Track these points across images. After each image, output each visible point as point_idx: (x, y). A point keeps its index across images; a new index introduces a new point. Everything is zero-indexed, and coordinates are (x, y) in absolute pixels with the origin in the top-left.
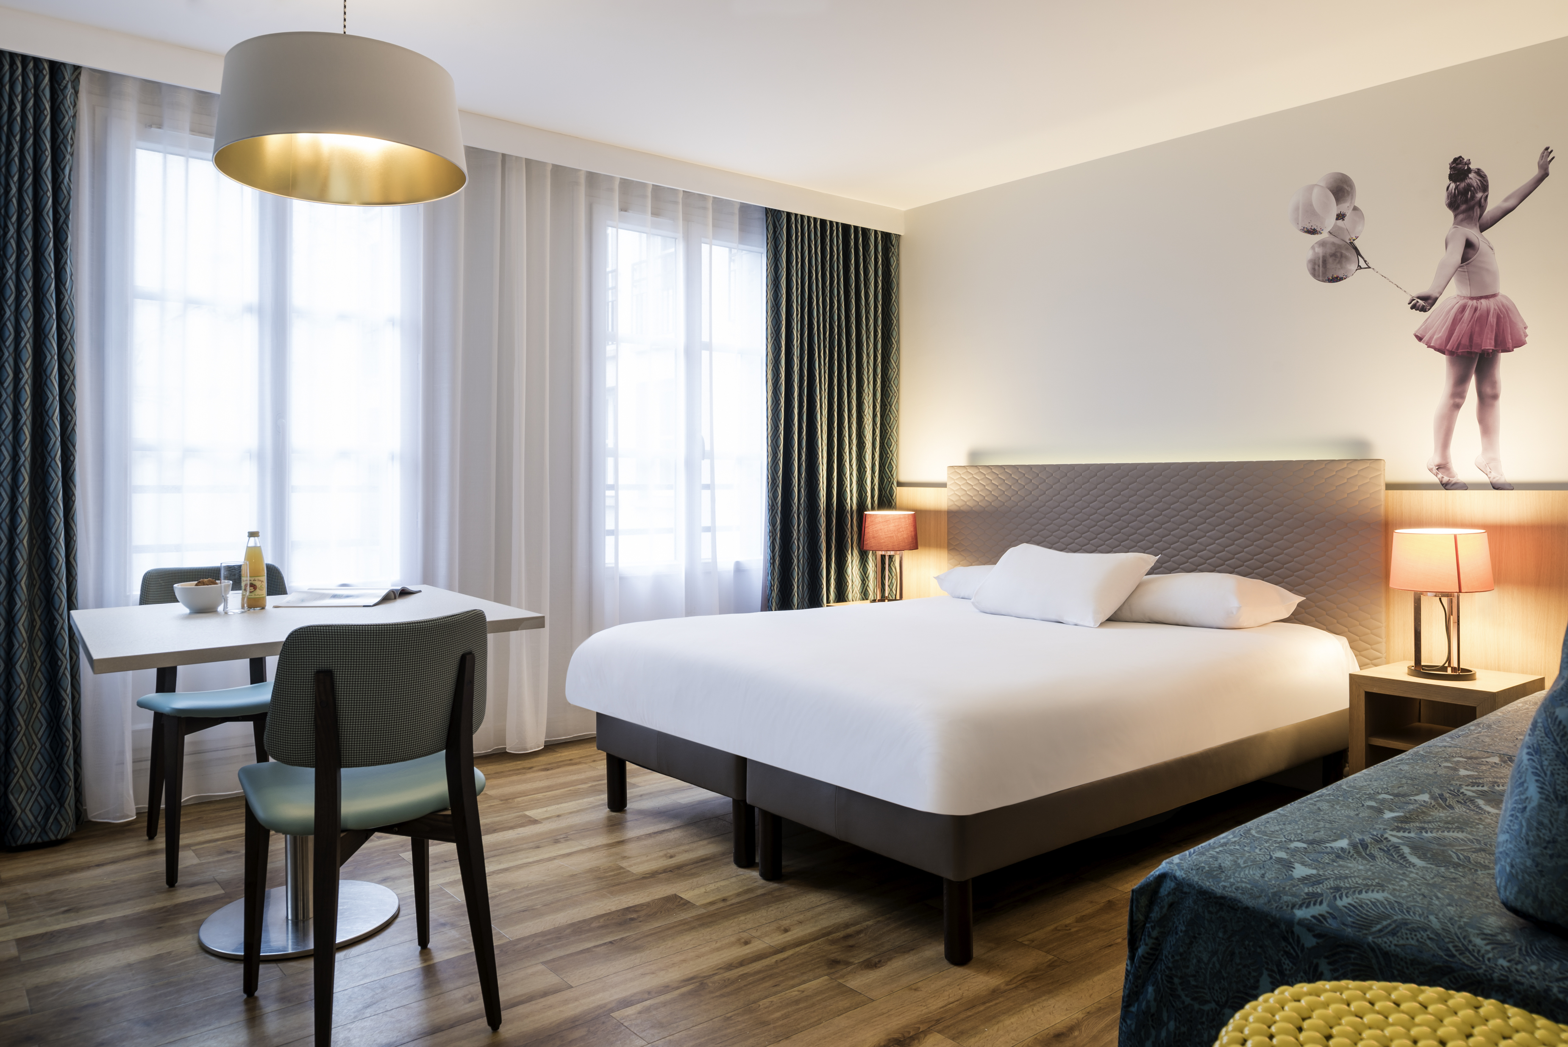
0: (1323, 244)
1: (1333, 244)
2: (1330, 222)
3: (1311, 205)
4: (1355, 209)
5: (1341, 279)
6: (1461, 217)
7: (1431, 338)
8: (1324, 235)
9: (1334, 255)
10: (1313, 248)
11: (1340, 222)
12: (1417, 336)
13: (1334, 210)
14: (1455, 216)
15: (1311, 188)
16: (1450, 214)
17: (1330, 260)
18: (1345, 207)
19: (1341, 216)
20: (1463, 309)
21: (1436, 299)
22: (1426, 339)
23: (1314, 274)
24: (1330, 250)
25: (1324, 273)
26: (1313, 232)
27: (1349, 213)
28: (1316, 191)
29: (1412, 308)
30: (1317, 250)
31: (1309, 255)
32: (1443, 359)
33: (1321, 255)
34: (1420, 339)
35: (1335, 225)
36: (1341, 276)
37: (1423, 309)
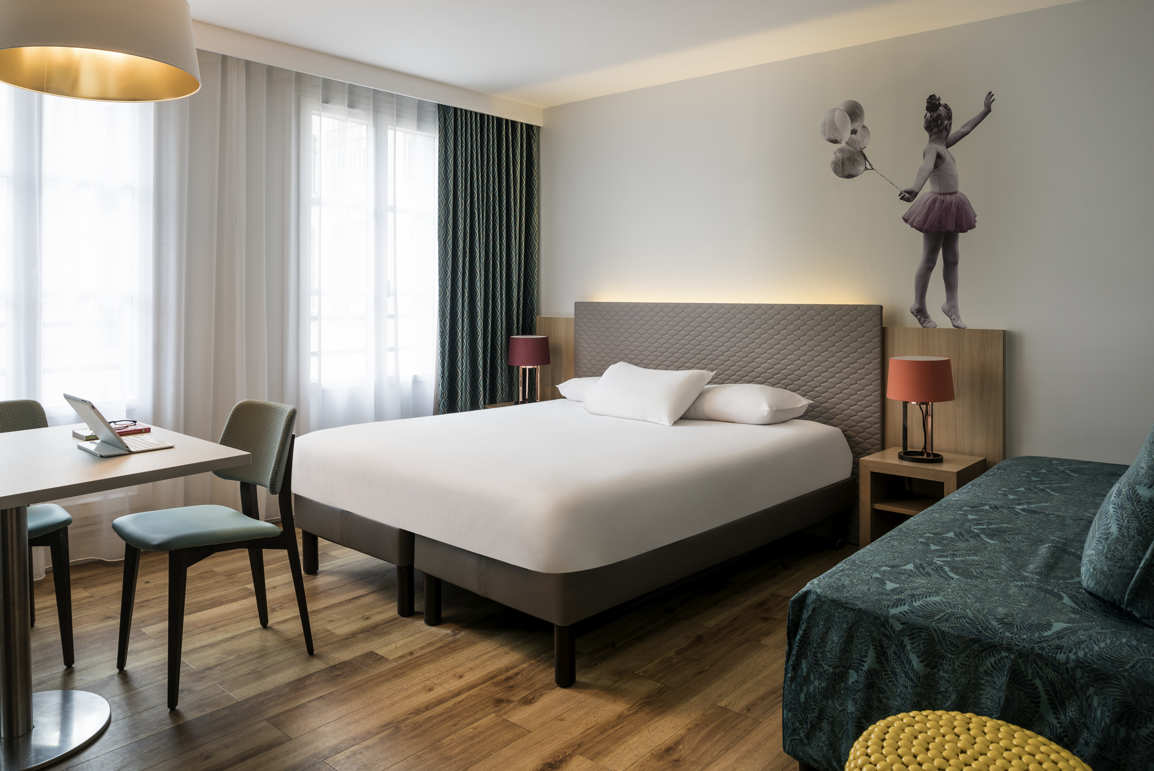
0: (841, 150)
1: (849, 151)
2: (847, 135)
3: (834, 123)
4: (864, 127)
5: (854, 176)
6: (934, 137)
7: (914, 221)
8: (843, 145)
9: (849, 159)
10: (835, 153)
11: (853, 136)
12: (904, 219)
13: (850, 128)
14: (930, 136)
15: (834, 110)
16: (927, 135)
17: (847, 162)
18: (857, 126)
19: (854, 132)
20: (935, 201)
21: (917, 193)
22: (910, 221)
23: (836, 172)
24: (846, 155)
25: (843, 171)
26: (835, 142)
27: (859, 130)
28: (837, 113)
29: (901, 199)
30: (838, 154)
31: (832, 158)
32: (921, 235)
33: (840, 158)
34: (906, 221)
35: (850, 138)
36: (854, 174)
37: (909, 200)
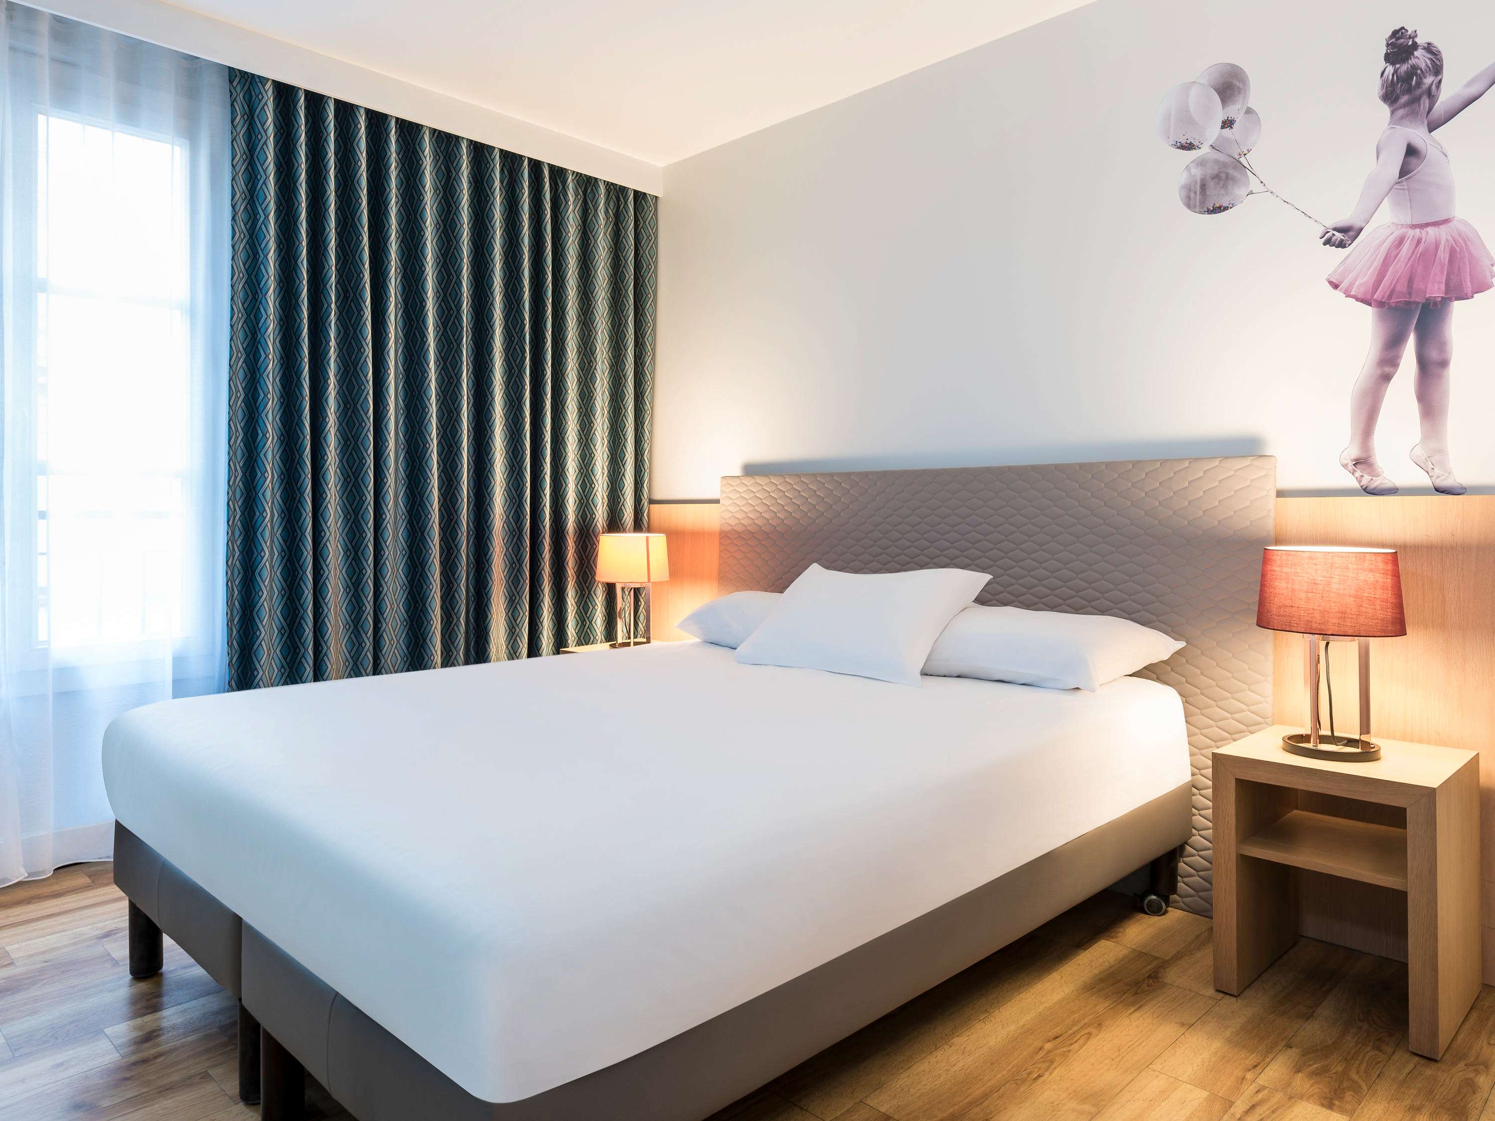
0: (1201, 162)
1: (1216, 161)
3: (1187, 111)
4: (1249, 111)
5: (1226, 209)
6: (1401, 112)
7: (1351, 285)
9: (1216, 177)
10: (1188, 168)
11: (1227, 131)
12: (1331, 283)
13: (1220, 116)
14: (1393, 113)
15: (1188, 87)
16: (1385, 109)
17: (1211, 184)
18: (1234, 111)
19: (1228, 124)
20: (1400, 242)
21: (1361, 230)
22: (1344, 285)
23: (1189, 204)
24: (1210, 170)
25: (1202, 203)
26: (1188, 147)
27: (1239, 118)
28: (1194, 91)
29: (1325, 244)
30: (1194, 171)
31: (1183, 178)
32: (1368, 313)
33: (1198, 179)
34: (1335, 286)
35: (1220, 137)
36: (1225, 205)
37: (1341, 245)
